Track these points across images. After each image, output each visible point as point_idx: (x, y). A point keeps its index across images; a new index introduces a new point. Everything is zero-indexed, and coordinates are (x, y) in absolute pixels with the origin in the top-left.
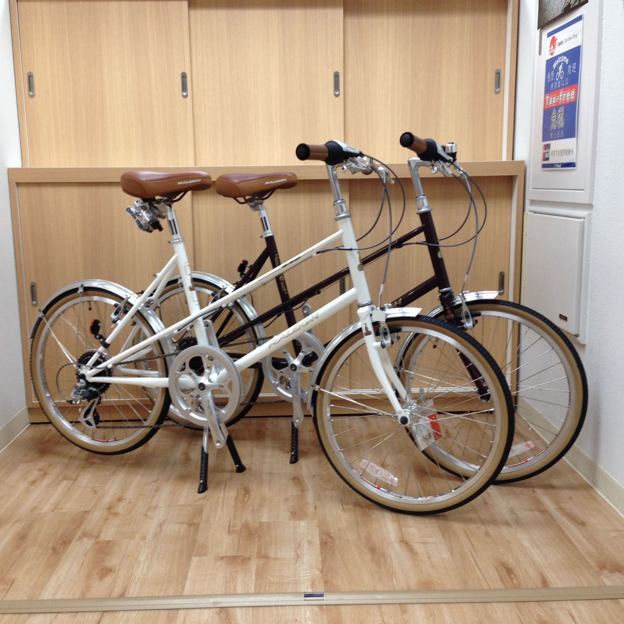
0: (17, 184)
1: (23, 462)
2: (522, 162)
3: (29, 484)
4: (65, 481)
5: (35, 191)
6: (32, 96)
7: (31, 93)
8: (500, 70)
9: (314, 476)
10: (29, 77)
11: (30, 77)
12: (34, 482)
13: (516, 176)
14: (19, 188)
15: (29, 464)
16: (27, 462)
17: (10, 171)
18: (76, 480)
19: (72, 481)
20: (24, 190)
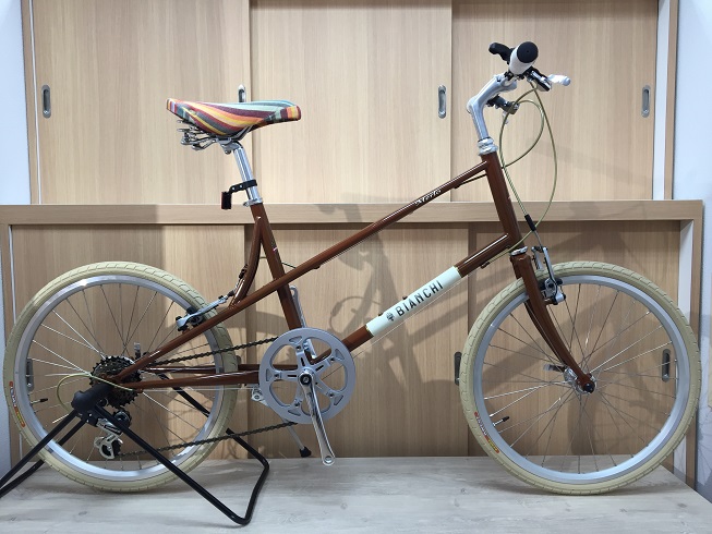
0: (12, 226)
2: (701, 201)
6: (48, 116)
7: (46, 112)
8: (649, 87)
10: (44, 92)
13: (690, 221)
14: (14, 232)
17: (3, 210)
20: (21, 234)
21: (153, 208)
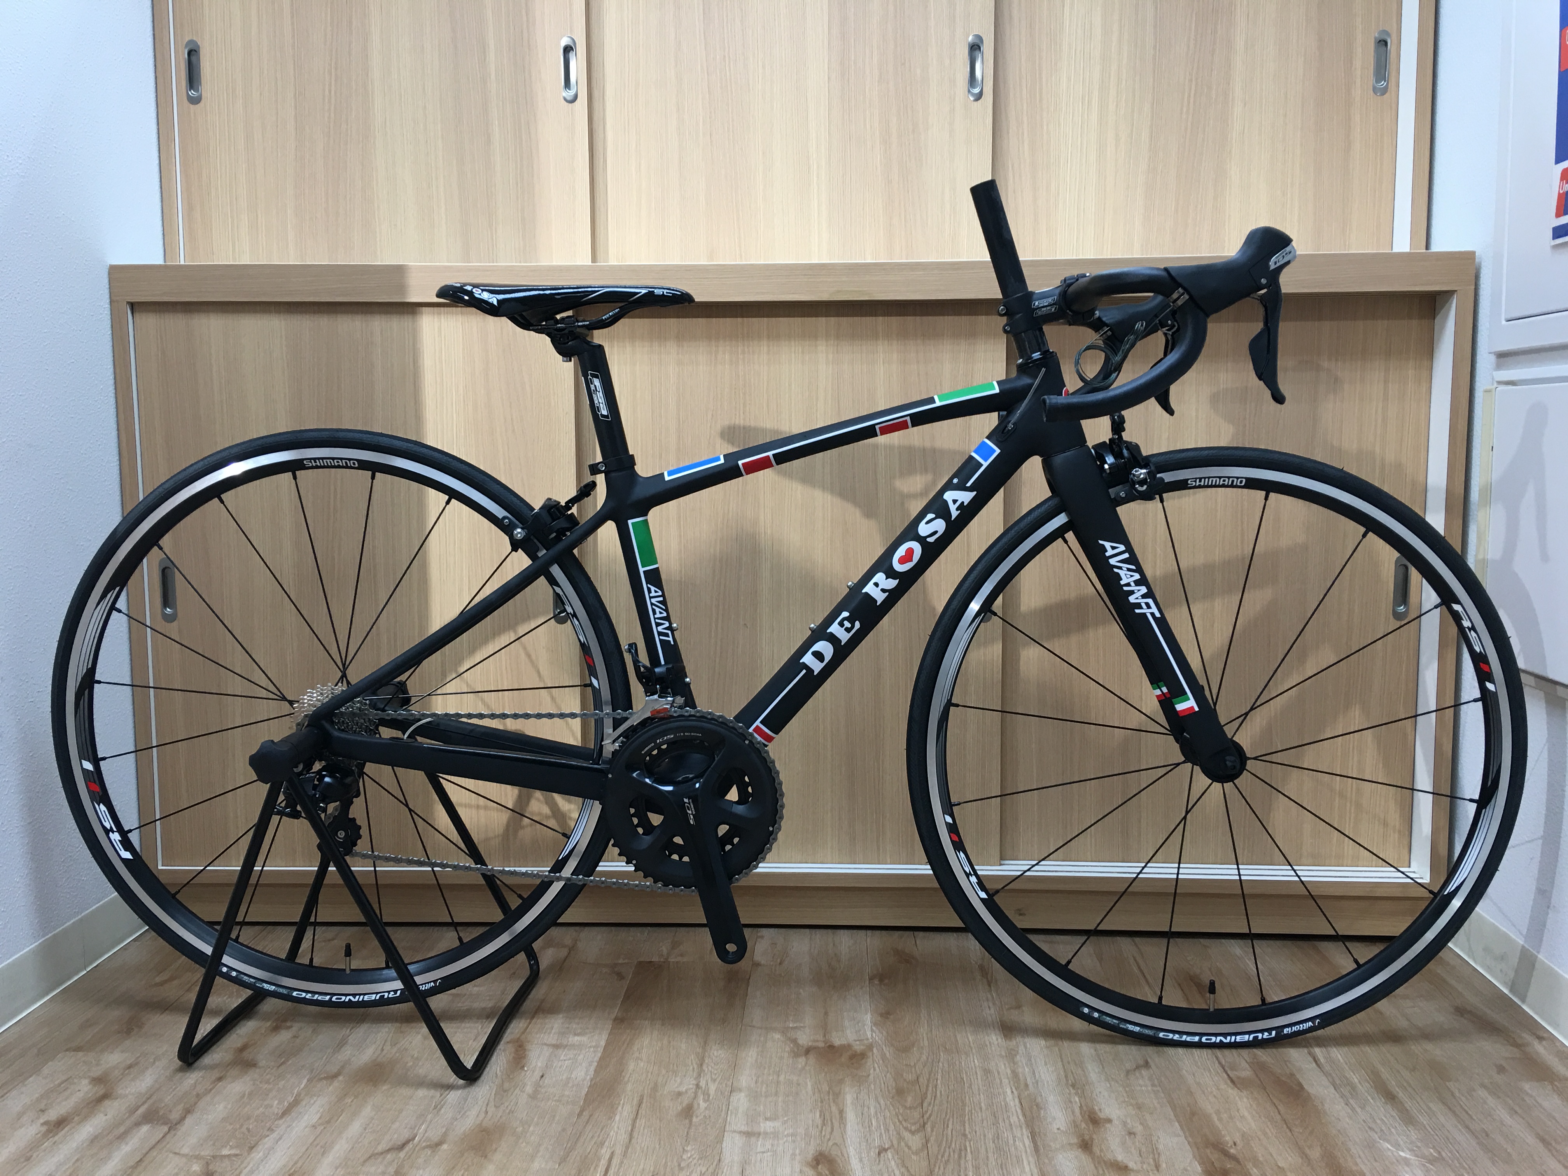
0: (133, 306)
1: (67, 1050)
2: (1468, 258)
3: (44, 1128)
4: (145, 1128)
5: (175, 322)
6: (195, 101)
7: (192, 93)
8: (1388, 34)
9: (882, 1151)
10: (189, 53)
11: (193, 53)
12: (60, 1123)
13: (1449, 294)
14: (137, 315)
15: (81, 1054)
16: (78, 1049)
17: (117, 274)
18: (173, 1126)
19: (166, 1128)
20: (150, 321)
21: (399, 271)
